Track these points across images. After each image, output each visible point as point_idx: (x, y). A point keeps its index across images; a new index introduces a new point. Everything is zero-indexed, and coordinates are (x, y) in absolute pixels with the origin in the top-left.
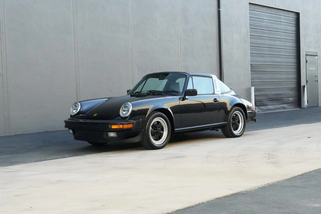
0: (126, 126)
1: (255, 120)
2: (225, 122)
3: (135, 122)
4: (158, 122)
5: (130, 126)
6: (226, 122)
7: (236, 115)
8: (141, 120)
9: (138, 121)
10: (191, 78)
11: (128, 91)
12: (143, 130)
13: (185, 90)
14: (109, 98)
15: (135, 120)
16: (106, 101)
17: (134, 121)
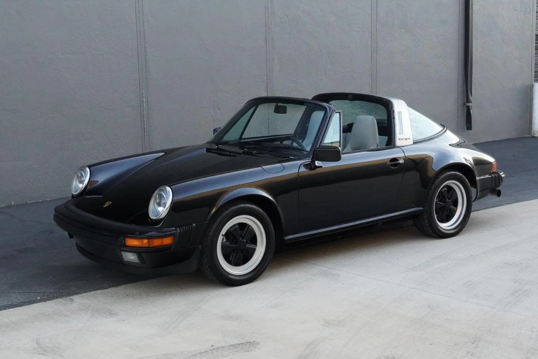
0: (157, 243)
1: (499, 194)
2: (417, 207)
3: (178, 230)
4: (242, 226)
5: (167, 241)
6: (421, 208)
7: (450, 189)
8: (194, 225)
9: (186, 228)
10: (338, 114)
11: (214, 130)
12: (200, 246)
13: (318, 146)
14: (167, 152)
15: (179, 227)
16: (157, 159)
17: (176, 230)
